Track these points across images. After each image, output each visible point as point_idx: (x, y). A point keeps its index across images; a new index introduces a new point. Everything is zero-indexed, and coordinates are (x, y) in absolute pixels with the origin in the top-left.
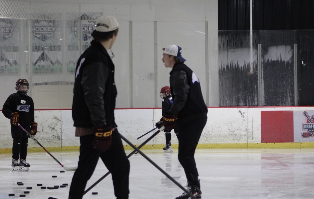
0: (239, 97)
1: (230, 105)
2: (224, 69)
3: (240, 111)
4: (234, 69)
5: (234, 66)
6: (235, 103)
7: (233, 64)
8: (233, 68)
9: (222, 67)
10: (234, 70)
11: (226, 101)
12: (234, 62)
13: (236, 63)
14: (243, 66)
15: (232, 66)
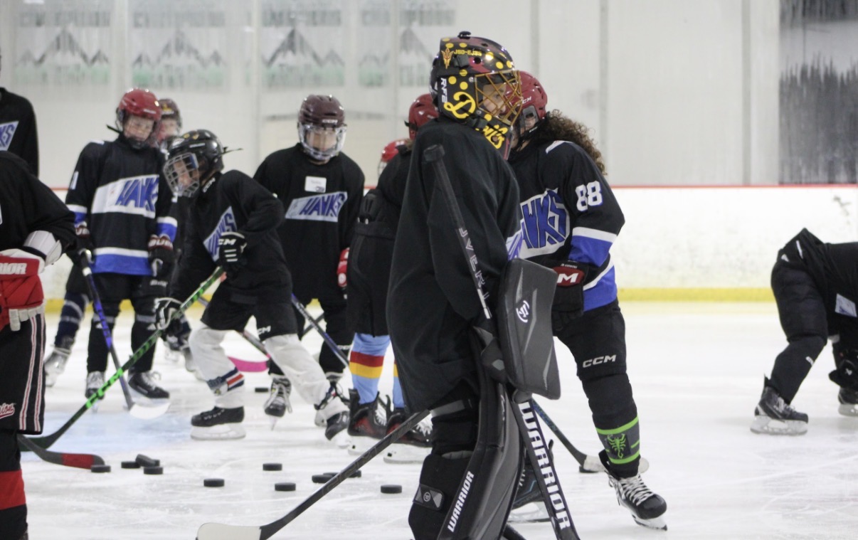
0: (834, 157)
1: (808, 180)
2: (793, 79)
3: (837, 199)
4: (822, 80)
5: (822, 73)
6: (823, 176)
7: (818, 66)
8: (819, 77)
9: (789, 75)
10: (820, 83)
11: (799, 169)
12: (822, 59)
13: (828, 63)
14: (848, 75)
15: (815, 72)
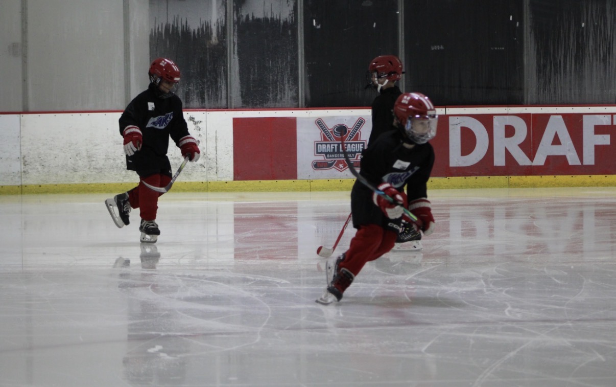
0: (189, 90)
2: (160, 34)
3: (192, 119)
4: (180, 35)
5: (180, 29)
7: (177, 24)
8: (178, 32)
9: (157, 31)
10: (180, 37)
12: (180, 20)
13: (184, 23)
14: (198, 30)
15: (175, 29)
